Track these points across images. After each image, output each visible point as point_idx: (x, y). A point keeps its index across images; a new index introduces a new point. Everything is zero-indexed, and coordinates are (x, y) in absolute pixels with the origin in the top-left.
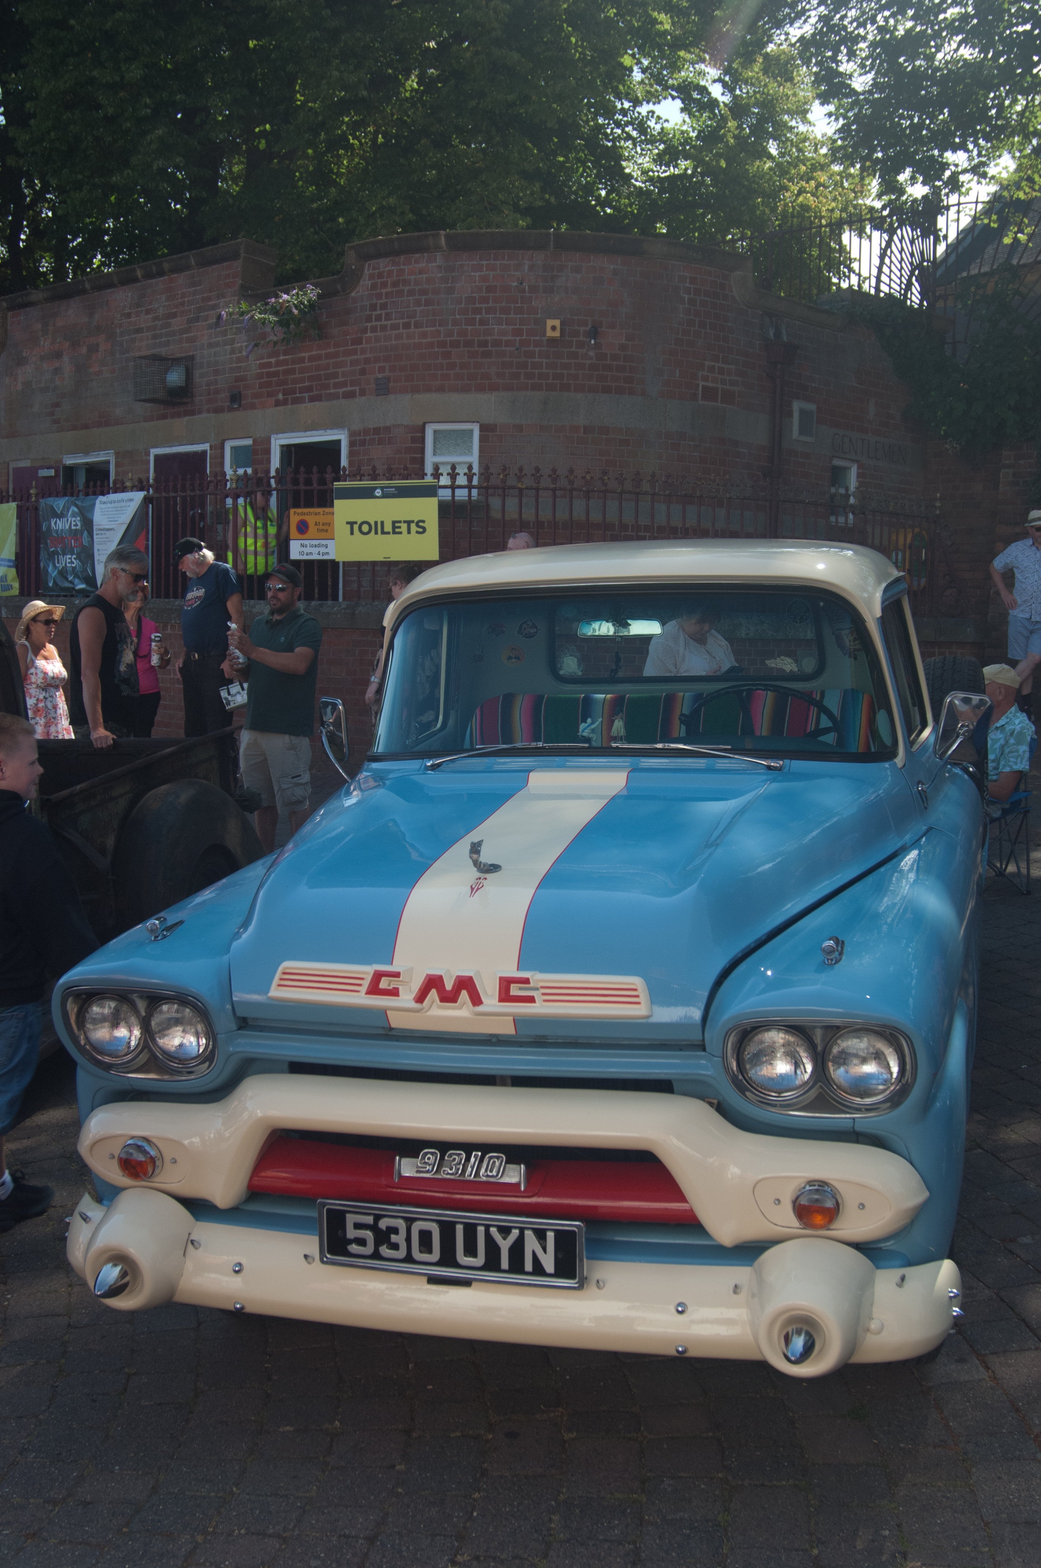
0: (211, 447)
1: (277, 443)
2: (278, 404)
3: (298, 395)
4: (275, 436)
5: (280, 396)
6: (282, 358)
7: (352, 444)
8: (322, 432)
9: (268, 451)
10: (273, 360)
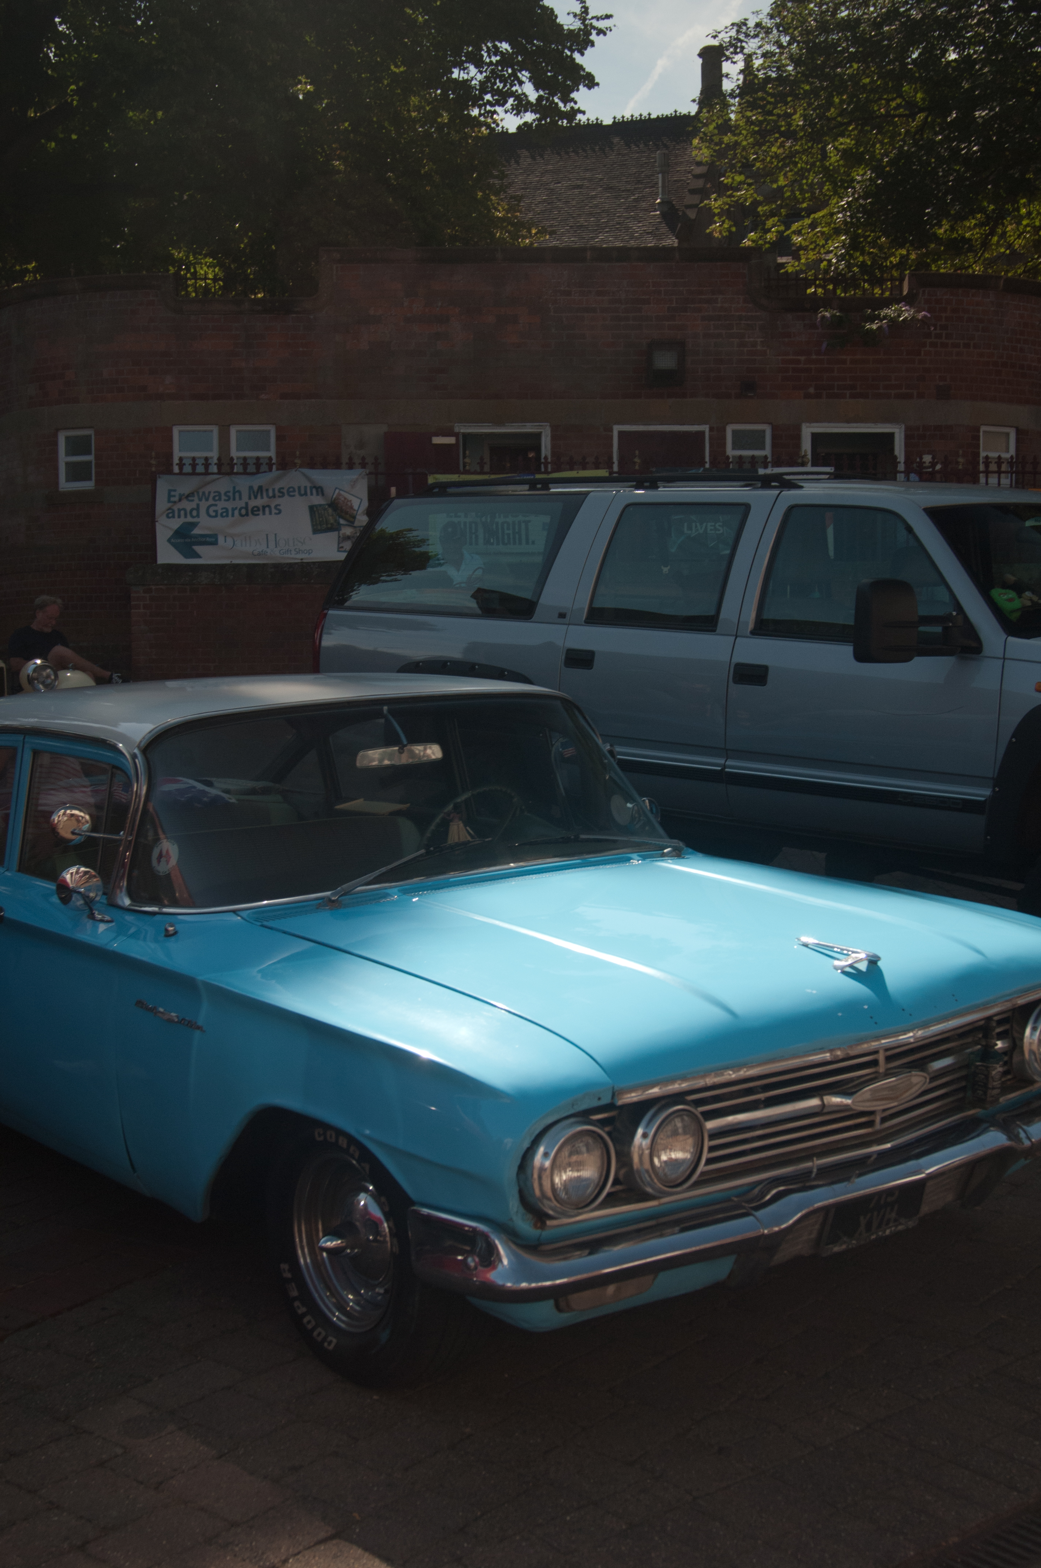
0: (711, 429)
1: (807, 431)
2: (807, 396)
3: (836, 391)
4: (808, 424)
5: (812, 390)
6: (814, 357)
7: (908, 437)
8: (872, 425)
9: (798, 437)
10: (802, 358)
